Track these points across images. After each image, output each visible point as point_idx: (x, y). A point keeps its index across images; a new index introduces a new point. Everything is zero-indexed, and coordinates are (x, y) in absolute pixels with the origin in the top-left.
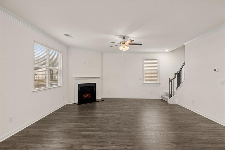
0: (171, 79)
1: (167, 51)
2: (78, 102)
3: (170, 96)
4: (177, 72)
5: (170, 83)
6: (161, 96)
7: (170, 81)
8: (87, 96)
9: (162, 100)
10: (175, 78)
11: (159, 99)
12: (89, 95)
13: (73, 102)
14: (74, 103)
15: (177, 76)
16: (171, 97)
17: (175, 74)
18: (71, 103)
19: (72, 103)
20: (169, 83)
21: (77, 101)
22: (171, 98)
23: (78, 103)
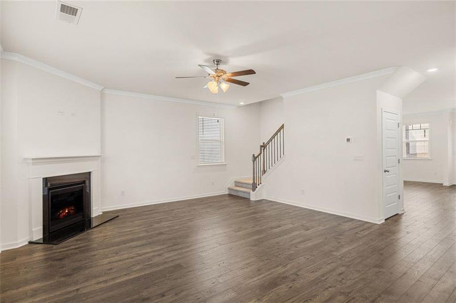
0: (255, 156)
1: (242, 103)
2: (42, 237)
3: (254, 187)
4: (264, 143)
5: (254, 163)
6: (229, 189)
7: (255, 158)
8: (67, 211)
9: (230, 195)
10: (261, 153)
11: (226, 194)
12: (70, 210)
13: (24, 239)
14: (30, 243)
15: (264, 149)
16: (256, 187)
17: (261, 146)
18: (17, 244)
19: (21, 242)
20: (252, 162)
21: (38, 235)
22: (257, 189)
23: (44, 238)
